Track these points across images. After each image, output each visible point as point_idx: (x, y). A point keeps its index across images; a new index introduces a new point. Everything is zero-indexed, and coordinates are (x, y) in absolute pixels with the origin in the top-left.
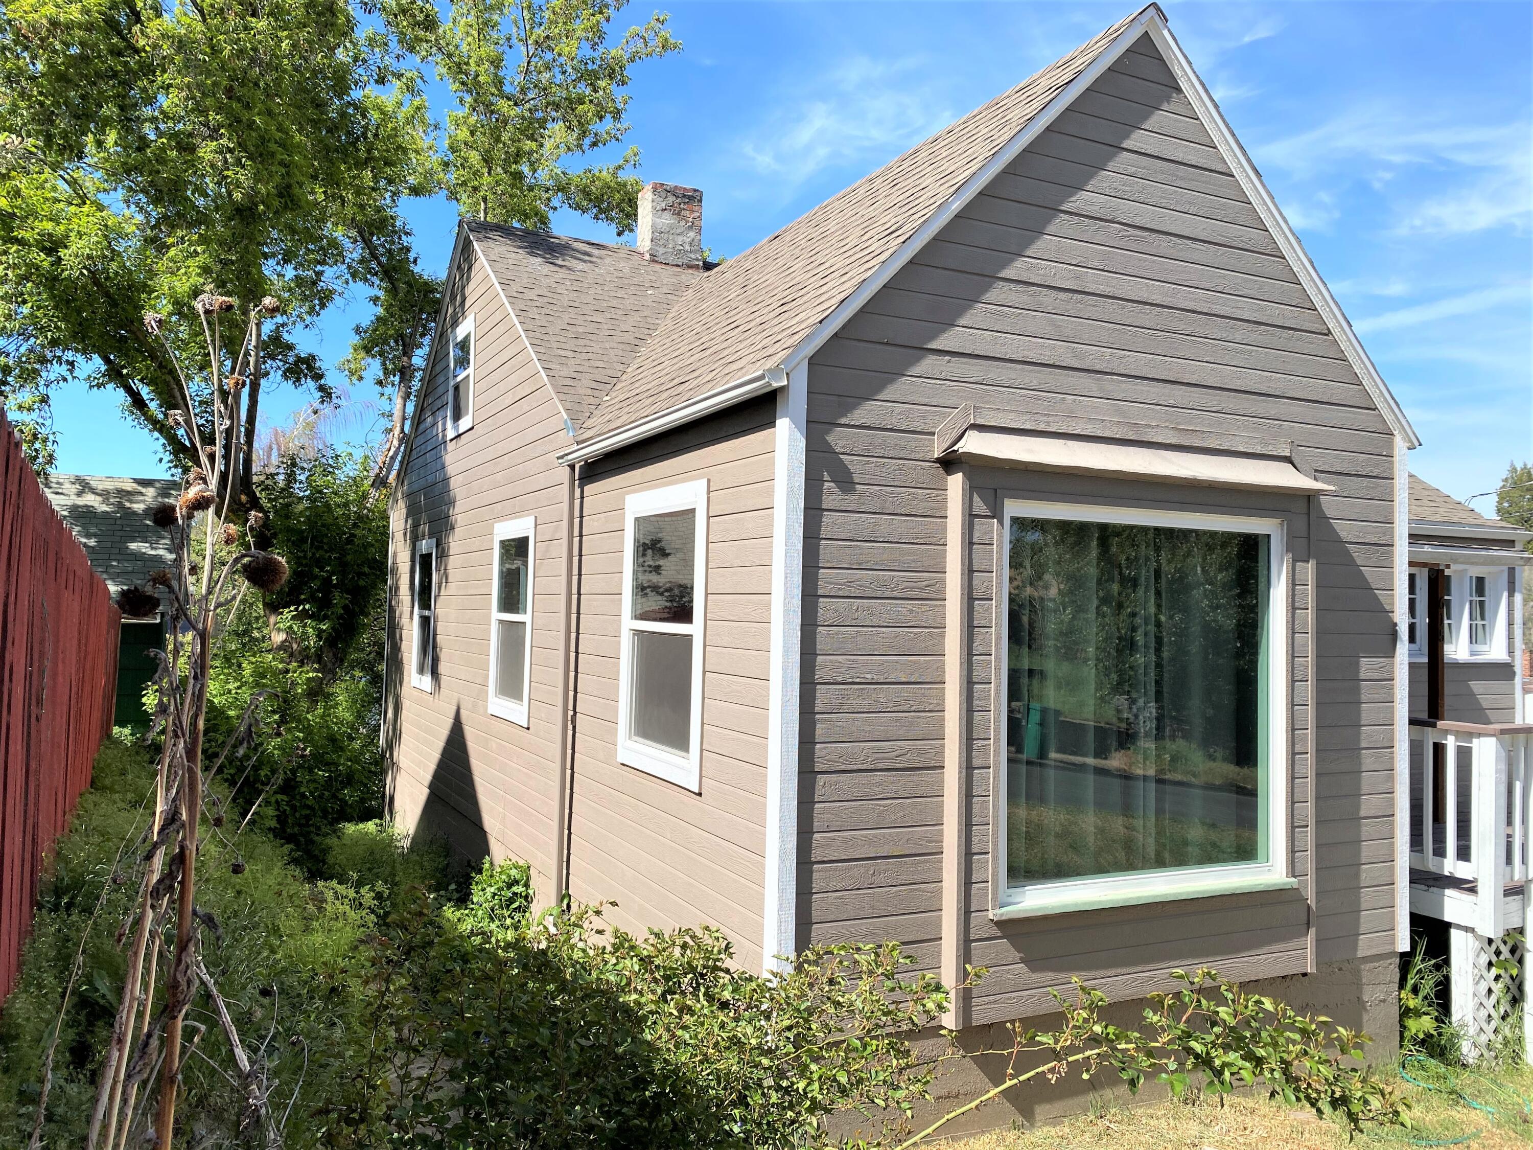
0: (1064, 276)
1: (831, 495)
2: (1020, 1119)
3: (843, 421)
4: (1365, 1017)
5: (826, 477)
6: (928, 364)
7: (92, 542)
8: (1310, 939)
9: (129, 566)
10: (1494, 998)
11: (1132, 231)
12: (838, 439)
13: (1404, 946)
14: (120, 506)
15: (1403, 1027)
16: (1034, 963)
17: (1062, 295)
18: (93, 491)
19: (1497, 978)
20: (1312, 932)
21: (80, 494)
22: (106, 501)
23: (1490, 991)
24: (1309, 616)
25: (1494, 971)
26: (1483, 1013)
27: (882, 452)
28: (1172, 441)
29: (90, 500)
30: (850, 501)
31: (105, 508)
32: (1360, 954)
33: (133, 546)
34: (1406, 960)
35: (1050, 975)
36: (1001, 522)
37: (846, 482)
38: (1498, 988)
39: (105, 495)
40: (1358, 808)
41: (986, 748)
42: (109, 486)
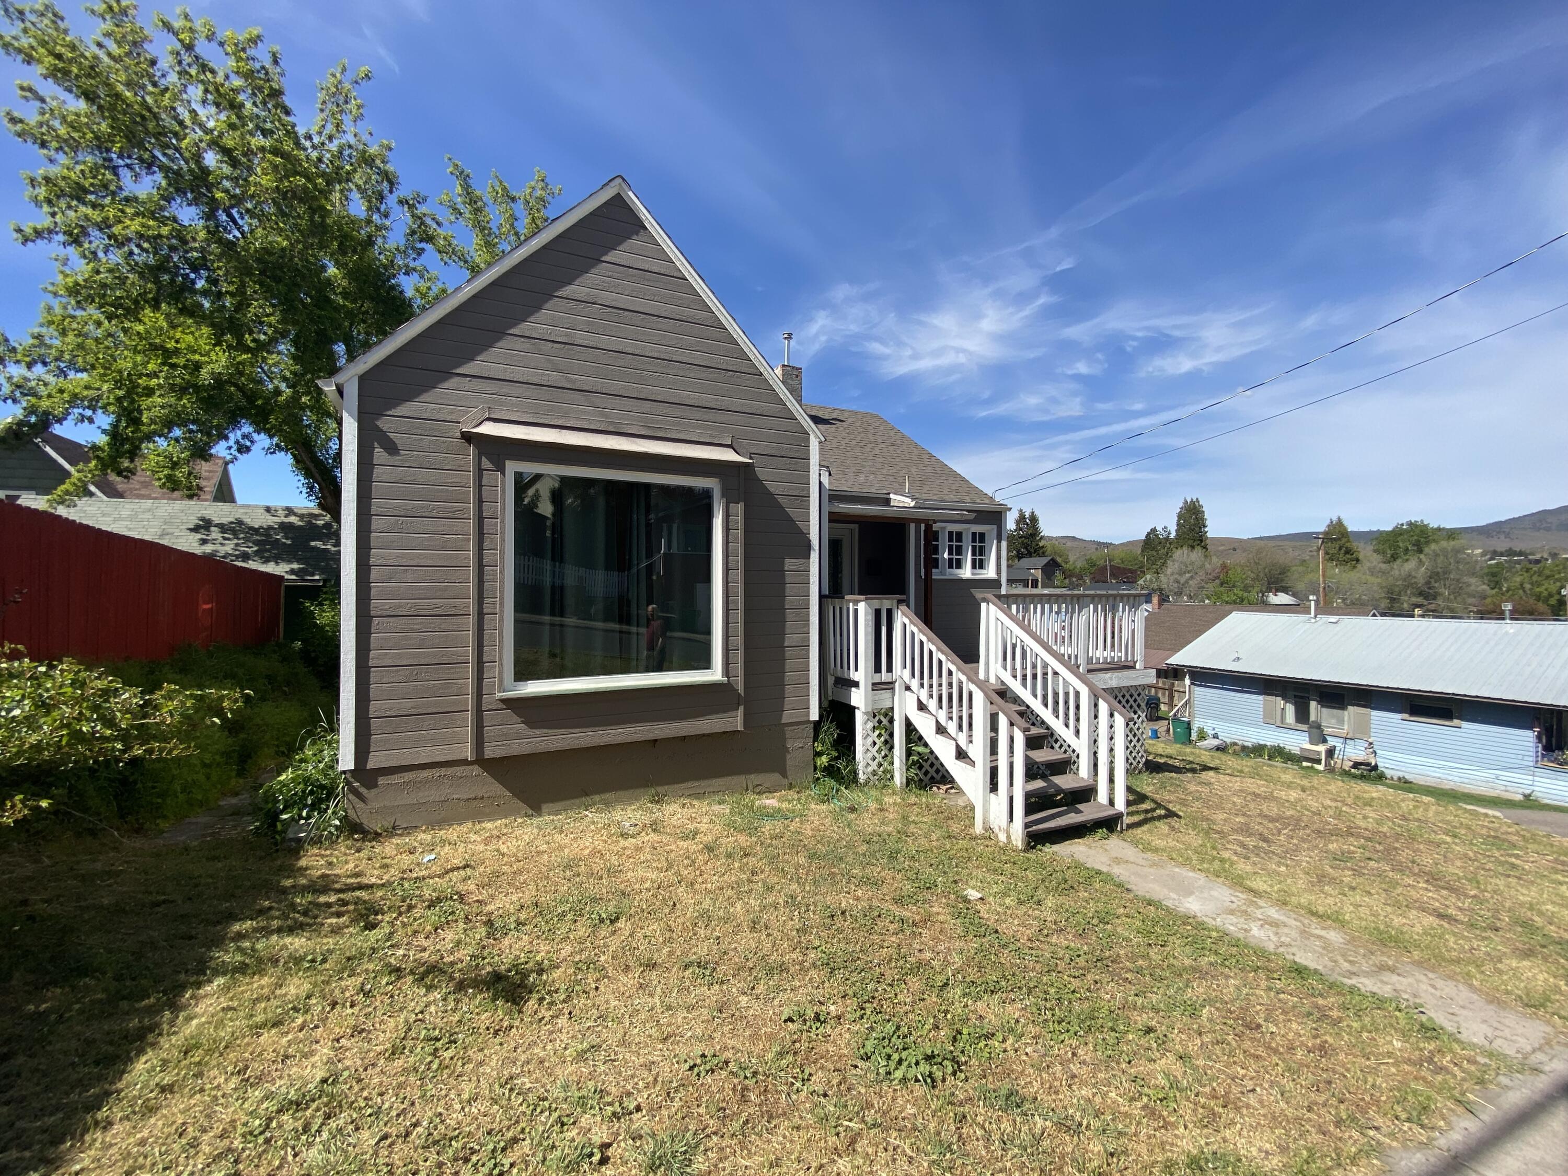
0: (559, 334)
1: (379, 454)
2: (530, 812)
3: (389, 413)
4: (788, 756)
5: (376, 445)
6: (454, 382)
7: (289, 542)
8: (741, 711)
9: (308, 555)
10: (877, 747)
11: (609, 310)
12: (384, 423)
13: (814, 715)
14: (310, 523)
15: (815, 763)
16: (531, 723)
17: (556, 345)
18: (295, 514)
19: (880, 736)
20: (741, 708)
21: (286, 516)
22: (301, 520)
23: (875, 743)
24: (740, 533)
25: (877, 732)
26: (870, 755)
27: (420, 432)
28: (643, 433)
29: (293, 519)
30: (395, 460)
31: (300, 523)
32: (783, 721)
33: (313, 544)
34: (817, 725)
35: (545, 731)
36: (503, 474)
37: (391, 448)
38: (879, 742)
39: (301, 517)
40: (783, 640)
41: (494, 603)
42: (305, 512)
